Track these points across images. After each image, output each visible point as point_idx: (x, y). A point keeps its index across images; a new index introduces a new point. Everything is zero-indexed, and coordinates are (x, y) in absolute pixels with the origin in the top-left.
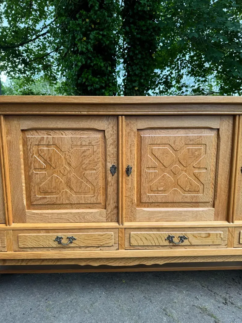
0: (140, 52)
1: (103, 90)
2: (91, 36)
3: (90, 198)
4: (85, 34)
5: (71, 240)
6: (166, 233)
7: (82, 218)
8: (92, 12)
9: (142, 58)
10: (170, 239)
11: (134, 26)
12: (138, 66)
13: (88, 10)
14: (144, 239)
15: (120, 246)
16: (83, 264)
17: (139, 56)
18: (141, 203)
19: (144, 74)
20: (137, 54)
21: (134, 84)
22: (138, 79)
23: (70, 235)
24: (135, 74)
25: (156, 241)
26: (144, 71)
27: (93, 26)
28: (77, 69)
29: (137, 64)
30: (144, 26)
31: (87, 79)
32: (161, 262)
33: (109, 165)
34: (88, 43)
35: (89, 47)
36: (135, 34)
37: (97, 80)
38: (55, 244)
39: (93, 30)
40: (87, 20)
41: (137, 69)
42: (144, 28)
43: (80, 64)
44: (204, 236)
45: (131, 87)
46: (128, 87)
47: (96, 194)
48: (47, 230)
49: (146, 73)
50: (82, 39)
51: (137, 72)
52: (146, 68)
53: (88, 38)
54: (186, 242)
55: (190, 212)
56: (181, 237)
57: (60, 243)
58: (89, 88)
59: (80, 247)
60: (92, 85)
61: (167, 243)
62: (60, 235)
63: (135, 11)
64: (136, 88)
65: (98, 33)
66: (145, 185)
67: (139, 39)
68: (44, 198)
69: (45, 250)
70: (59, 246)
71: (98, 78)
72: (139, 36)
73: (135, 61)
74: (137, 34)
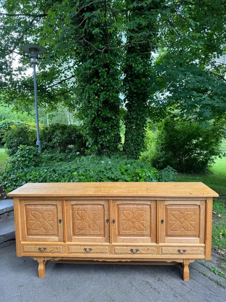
0: (136, 102)
1: (110, 131)
2: (101, 97)
3: (98, 232)
4: (96, 94)
5: (90, 249)
6: (130, 248)
7: (95, 240)
8: (102, 79)
9: (138, 106)
10: (132, 250)
11: (132, 83)
12: (135, 112)
13: (99, 77)
14: (121, 250)
15: (111, 253)
16: (95, 260)
17: (136, 105)
18: (119, 235)
19: (139, 117)
20: (134, 103)
21: (132, 125)
22: (135, 121)
23: (90, 247)
24: (133, 118)
25: (126, 251)
26: (140, 115)
27: (102, 88)
28: (91, 119)
29: (134, 111)
30: (139, 83)
31: (98, 124)
32: (129, 260)
33: (106, 219)
34: (98, 100)
35: (100, 105)
36: (133, 89)
37: (105, 125)
38: (84, 251)
39: (102, 91)
40: (98, 85)
41: (135, 114)
42: (139, 85)
43: (93, 116)
44: (146, 249)
45: (130, 126)
46: (128, 127)
47: (100, 231)
48: (81, 245)
49: (141, 116)
50: (95, 97)
51: (134, 116)
52: (141, 113)
53: (99, 97)
54: (139, 252)
55: (140, 239)
56: (136, 250)
57: (86, 251)
58: (100, 131)
59: (94, 253)
60: (101, 128)
61: (130, 252)
62: (86, 247)
63: (133, 73)
64: (134, 127)
65: (106, 94)
66: (121, 227)
67: (136, 93)
68: (79, 232)
69: (80, 253)
70: (86, 252)
71: (106, 123)
72: (135, 91)
73: (133, 108)
74: (134, 89)
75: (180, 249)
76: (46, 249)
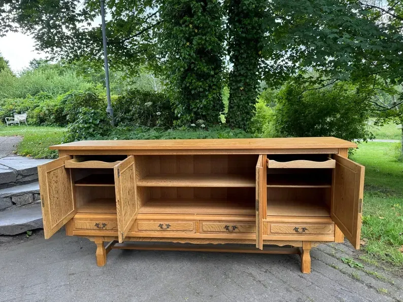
0: (245, 52)
1: (207, 93)
2: (194, 42)
4: (188, 40)
5: (168, 226)
6: (224, 224)
8: (195, 17)
9: (247, 57)
10: (227, 227)
11: (239, 24)
12: (243, 66)
13: (191, 16)
14: (211, 227)
15: (197, 231)
17: (245, 56)
19: (249, 74)
20: (242, 54)
21: (239, 85)
22: (243, 79)
23: (167, 223)
24: (240, 75)
25: (218, 229)
26: (250, 70)
27: (196, 31)
28: (180, 74)
29: (242, 64)
30: (249, 24)
31: (191, 83)
32: (223, 243)
34: (191, 48)
35: (192, 53)
36: (240, 33)
37: (201, 83)
38: (159, 228)
39: (196, 34)
40: (191, 26)
41: (243, 69)
42: (249, 27)
43: (182, 69)
44: (248, 226)
45: (236, 87)
46: (233, 88)
48: (154, 220)
49: (252, 72)
50: (186, 44)
51: (242, 72)
52: (251, 67)
53: (191, 43)
54: (236, 230)
56: (234, 227)
57: (162, 228)
58: (193, 92)
59: (173, 231)
60: (195, 89)
61: (225, 230)
62: (161, 223)
63: (240, 10)
64: (241, 89)
65: (201, 39)
67: (245, 38)
69: (153, 232)
70: (161, 229)
71: (201, 82)
72: (244, 35)
73: (240, 60)
74: (242, 32)
75: (297, 227)
76: (106, 225)
